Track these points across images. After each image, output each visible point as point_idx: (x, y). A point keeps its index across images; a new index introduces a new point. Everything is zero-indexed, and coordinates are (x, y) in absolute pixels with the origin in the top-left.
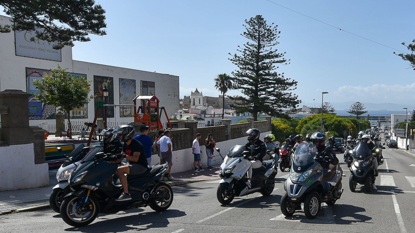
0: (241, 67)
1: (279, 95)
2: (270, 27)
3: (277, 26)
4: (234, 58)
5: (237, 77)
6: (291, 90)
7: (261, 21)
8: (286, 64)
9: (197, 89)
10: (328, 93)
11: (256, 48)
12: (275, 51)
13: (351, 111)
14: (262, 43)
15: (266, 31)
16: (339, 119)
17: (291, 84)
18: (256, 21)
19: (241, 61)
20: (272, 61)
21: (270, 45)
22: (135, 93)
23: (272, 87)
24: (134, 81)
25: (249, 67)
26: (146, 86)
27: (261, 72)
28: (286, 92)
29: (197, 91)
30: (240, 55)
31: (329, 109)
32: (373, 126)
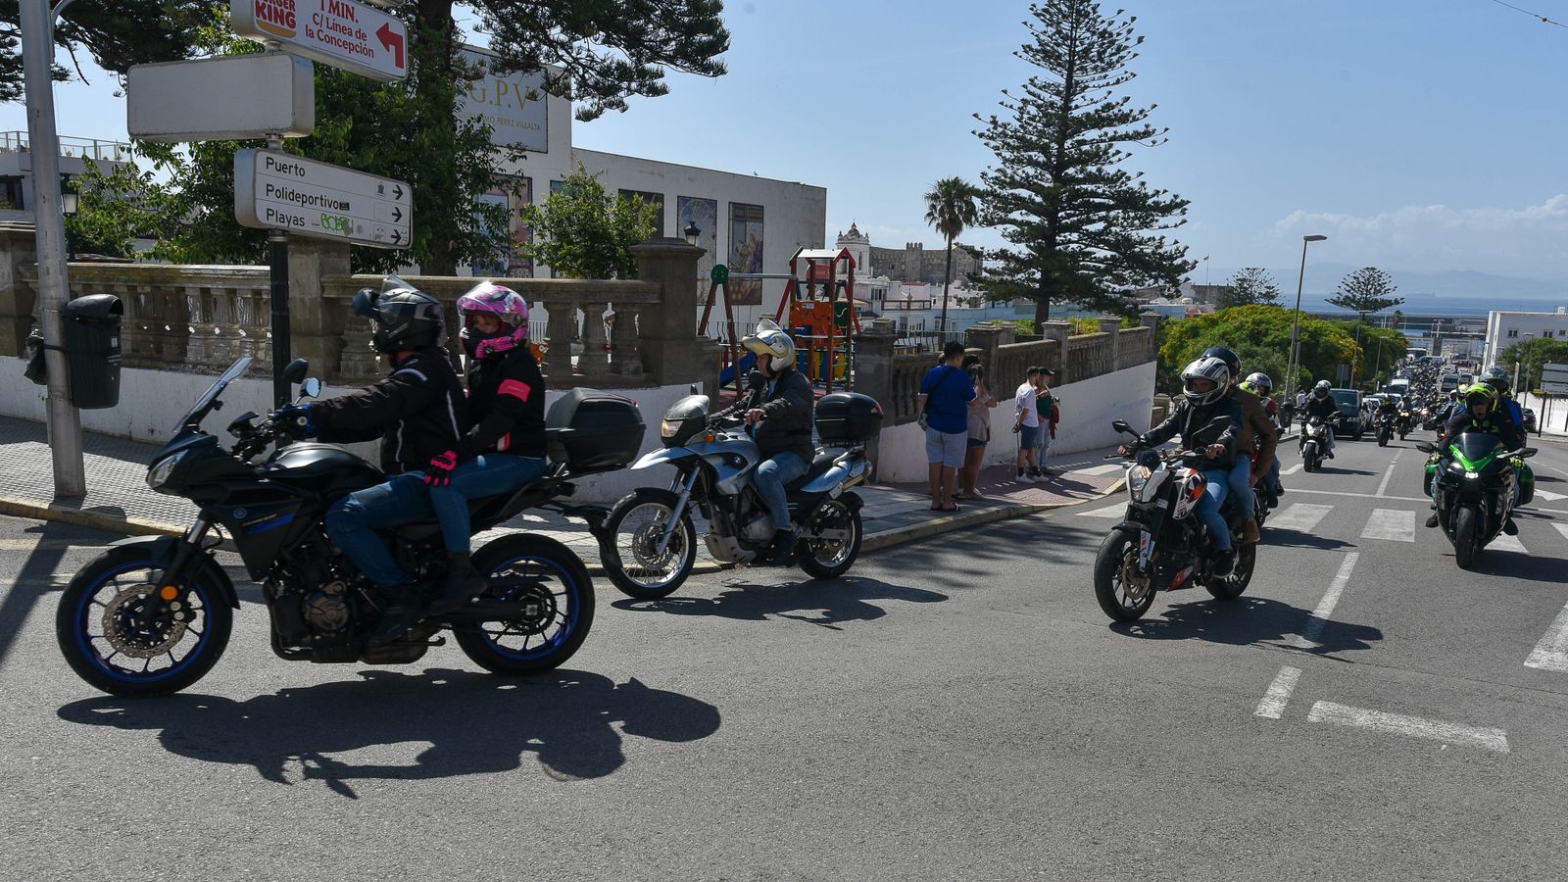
0: (1007, 155)
1: (1123, 245)
2: (1110, 24)
3: (1133, 19)
4: (988, 130)
5: (996, 187)
6: (1167, 227)
7: (1081, 8)
8: (1154, 142)
9: (854, 225)
10: (1325, 238)
11: (1058, 93)
12: (1121, 102)
13: (1342, 298)
14: (1078, 77)
15: (1095, 38)
16: (1315, 324)
17: (1167, 210)
18: (1064, 8)
19: (1012, 137)
20: (1106, 134)
21: (1104, 82)
22: (714, 237)
23: (1100, 219)
24: (713, 204)
25: (1031, 156)
26: (743, 217)
27: (1071, 171)
28: (1145, 233)
29: (854, 232)
30: (1009, 117)
31: (1258, 289)
32: (1412, 352)
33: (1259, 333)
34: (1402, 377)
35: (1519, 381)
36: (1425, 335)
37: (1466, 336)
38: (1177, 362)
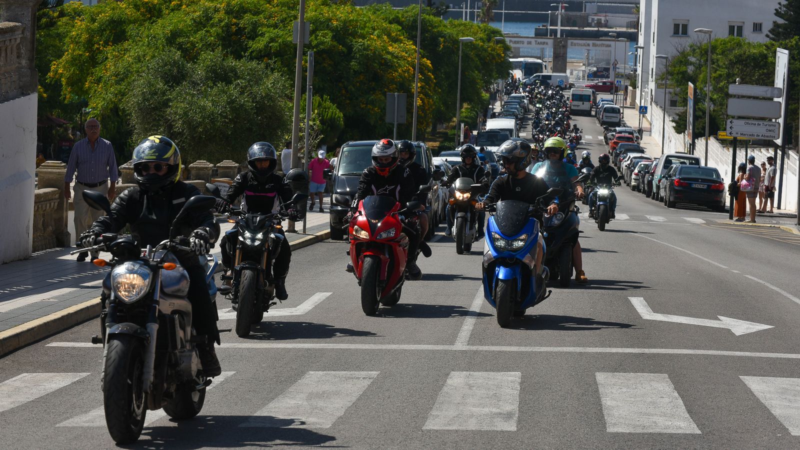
32: (518, 65)
33: (240, 31)
34: (504, 114)
35: (696, 118)
36: (539, 34)
37: (606, 34)
38: (87, 92)
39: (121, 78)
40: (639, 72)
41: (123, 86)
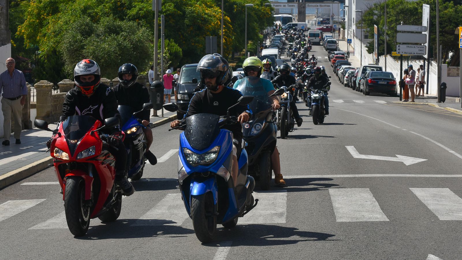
32: (278, 19)
33: (122, 5)
34: (272, 46)
35: (379, 45)
38: (38, 42)
39: (57, 33)
40: (346, 20)
41: (58, 38)
